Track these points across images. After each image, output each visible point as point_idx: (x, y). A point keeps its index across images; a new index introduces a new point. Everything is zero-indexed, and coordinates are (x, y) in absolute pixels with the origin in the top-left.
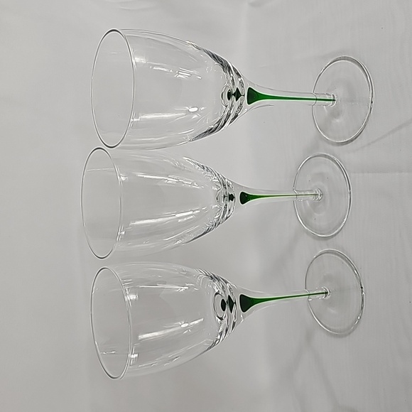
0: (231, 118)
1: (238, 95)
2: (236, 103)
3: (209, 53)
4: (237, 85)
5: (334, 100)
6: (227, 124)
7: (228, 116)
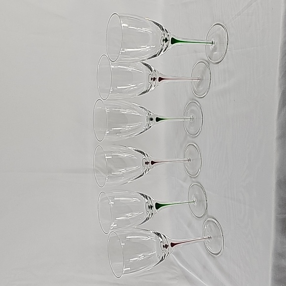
0: (163, 50)
1: (166, 40)
2: (165, 44)
3: (154, 22)
4: (166, 36)
5: (212, 43)
6: (162, 53)
7: (162, 49)
